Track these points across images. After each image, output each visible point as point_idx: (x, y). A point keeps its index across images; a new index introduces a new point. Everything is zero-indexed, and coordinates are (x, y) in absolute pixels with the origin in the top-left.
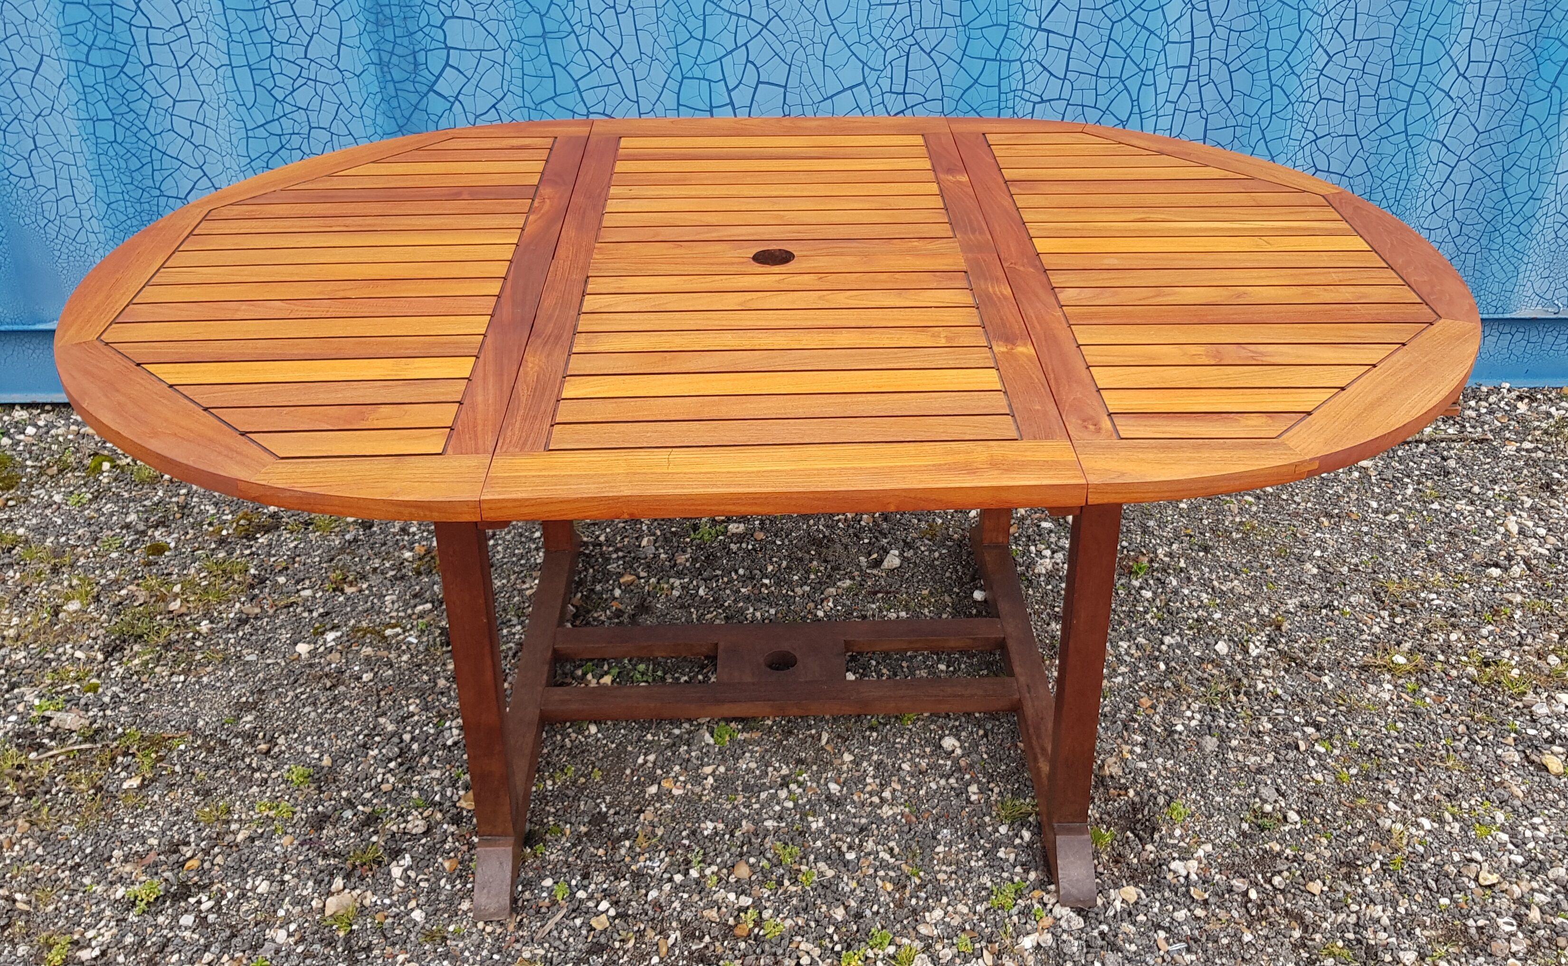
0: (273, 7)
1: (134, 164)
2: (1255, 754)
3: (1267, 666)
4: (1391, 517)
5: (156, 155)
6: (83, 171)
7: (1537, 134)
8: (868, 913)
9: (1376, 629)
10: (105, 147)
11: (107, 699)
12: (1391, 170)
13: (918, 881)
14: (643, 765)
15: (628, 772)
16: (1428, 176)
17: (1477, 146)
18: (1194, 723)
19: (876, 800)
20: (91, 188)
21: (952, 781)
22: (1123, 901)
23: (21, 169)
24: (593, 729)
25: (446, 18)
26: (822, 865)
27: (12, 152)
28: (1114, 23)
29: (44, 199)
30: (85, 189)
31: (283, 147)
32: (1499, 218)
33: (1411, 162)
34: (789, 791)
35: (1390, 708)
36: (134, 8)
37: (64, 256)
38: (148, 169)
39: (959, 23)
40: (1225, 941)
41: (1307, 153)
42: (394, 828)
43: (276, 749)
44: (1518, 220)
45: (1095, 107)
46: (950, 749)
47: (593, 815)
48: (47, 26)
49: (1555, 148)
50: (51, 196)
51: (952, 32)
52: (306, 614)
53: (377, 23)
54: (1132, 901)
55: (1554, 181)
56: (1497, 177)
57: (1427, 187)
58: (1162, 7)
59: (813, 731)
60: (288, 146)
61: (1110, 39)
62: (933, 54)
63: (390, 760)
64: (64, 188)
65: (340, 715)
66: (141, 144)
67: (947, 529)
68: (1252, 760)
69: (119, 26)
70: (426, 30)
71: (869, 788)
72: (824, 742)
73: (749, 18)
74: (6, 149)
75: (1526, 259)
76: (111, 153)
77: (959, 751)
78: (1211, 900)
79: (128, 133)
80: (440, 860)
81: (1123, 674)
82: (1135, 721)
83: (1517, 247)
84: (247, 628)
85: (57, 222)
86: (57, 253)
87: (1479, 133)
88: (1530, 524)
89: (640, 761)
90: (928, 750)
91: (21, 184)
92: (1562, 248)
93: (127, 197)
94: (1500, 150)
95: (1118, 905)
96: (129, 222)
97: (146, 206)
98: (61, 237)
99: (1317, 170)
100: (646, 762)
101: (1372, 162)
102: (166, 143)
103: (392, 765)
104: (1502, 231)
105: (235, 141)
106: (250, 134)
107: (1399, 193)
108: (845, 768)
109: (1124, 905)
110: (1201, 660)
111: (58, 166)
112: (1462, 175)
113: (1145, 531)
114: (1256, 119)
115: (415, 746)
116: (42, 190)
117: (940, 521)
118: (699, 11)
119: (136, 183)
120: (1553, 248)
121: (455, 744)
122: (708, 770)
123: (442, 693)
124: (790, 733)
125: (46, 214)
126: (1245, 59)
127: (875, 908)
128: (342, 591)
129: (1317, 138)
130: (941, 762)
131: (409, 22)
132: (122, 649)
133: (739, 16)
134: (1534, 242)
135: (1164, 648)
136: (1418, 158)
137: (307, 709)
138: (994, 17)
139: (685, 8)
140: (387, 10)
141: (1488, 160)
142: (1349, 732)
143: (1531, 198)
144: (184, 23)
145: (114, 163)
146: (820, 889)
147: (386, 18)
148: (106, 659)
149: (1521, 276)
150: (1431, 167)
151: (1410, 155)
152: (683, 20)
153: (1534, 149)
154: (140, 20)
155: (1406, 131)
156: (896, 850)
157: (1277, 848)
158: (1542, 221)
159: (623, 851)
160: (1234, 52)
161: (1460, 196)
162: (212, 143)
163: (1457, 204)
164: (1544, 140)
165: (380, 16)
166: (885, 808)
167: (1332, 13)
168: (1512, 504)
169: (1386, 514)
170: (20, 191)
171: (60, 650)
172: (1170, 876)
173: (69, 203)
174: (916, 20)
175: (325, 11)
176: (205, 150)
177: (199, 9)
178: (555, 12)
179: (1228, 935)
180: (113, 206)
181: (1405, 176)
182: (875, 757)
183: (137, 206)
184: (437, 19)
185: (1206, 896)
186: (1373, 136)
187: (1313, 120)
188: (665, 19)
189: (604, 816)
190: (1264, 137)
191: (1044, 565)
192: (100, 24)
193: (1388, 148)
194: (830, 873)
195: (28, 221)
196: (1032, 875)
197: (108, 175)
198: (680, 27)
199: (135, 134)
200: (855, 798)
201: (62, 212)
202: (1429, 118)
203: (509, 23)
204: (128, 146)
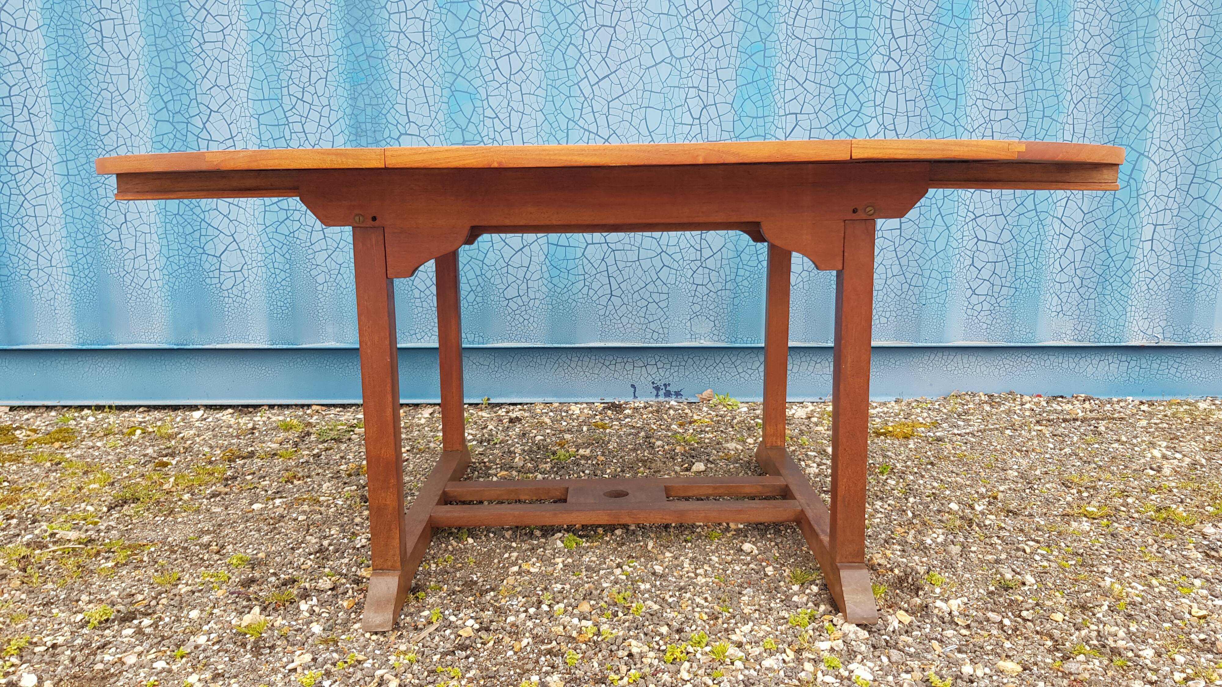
0: (291, 125)
1: (189, 230)
2: (991, 554)
3: (991, 514)
4: (1066, 450)
5: (204, 225)
6: (155, 237)
7: (1124, 212)
8: (687, 629)
9: (1069, 499)
10: (171, 218)
11: (102, 528)
12: (1028, 237)
13: (728, 615)
14: (507, 558)
15: (496, 561)
16: (1055, 242)
17: (1084, 223)
18: (940, 540)
19: (693, 575)
20: (158, 247)
21: (752, 566)
22: (900, 622)
23: (114, 235)
24: (470, 540)
25: (401, 134)
26: (649, 603)
27: (110, 223)
29: (126, 257)
30: (154, 248)
31: (288, 218)
32: (1107, 271)
33: (1041, 231)
34: (623, 571)
35: (1091, 534)
36: (201, 126)
37: (134, 298)
38: (197, 234)
39: (732, 136)
40: (989, 648)
41: (971, 228)
42: (307, 585)
43: (225, 551)
44: (1120, 273)
46: (749, 551)
47: (466, 582)
48: (145, 138)
49: (1138, 222)
50: (131, 255)
52: (263, 493)
53: (356, 134)
54: (907, 623)
55: (1141, 246)
56: (1102, 243)
57: (1055, 251)
58: (864, 124)
59: (642, 544)
60: (291, 218)
63: (310, 554)
64: (140, 250)
65: (277, 536)
66: (195, 217)
67: (739, 456)
68: (989, 557)
69: (191, 137)
70: (388, 140)
71: (686, 569)
72: (649, 548)
73: (597, 134)
74: (106, 221)
75: (1130, 302)
76: (175, 222)
77: (756, 552)
78: (973, 624)
79: (187, 209)
80: (340, 602)
81: (880, 518)
82: (893, 539)
83: (1123, 292)
84: (218, 498)
85: (132, 274)
86: (129, 296)
87: (1085, 214)
88: (1169, 453)
89: (506, 555)
90: (732, 552)
91: (112, 245)
92: (1154, 297)
93: (181, 253)
94: (1101, 224)
95: (896, 624)
96: (180, 271)
97: (193, 260)
98: (133, 284)
99: (978, 240)
100: (510, 557)
101: (1015, 231)
102: (212, 217)
103: (312, 557)
104: (1111, 281)
105: (256, 215)
106: (267, 208)
107: (1037, 253)
108: (667, 560)
109: (901, 626)
110: (939, 511)
111: (139, 234)
112: (1078, 243)
113: (885, 456)
114: (934, 201)
115: (331, 548)
116: (125, 251)
117: (733, 452)
118: (564, 127)
119: (188, 243)
120: (1148, 296)
121: (363, 547)
122: (559, 560)
123: (357, 525)
124: (623, 544)
125: (126, 268)
127: (694, 627)
128: (292, 483)
129: (976, 217)
130: (742, 557)
131: (377, 134)
132: (122, 506)
133: (590, 132)
134: (1134, 290)
135: (909, 504)
136: (1046, 228)
137: (253, 533)
138: (755, 130)
139: (555, 125)
140: (363, 126)
141: (1094, 232)
142: (1063, 545)
143: (1127, 257)
144: (232, 138)
145: (175, 229)
146: (648, 616)
147: (362, 131)
148: (109, 511)
149: (1128, 314)
150: (1055, 236)
151: (1040, 226)
152: (554, 133)
153: (1124, 222)
154: (204, 135)
155: (1036, 209)
156: (710, 599)
157: (1021, 598)
158: (1137, 274)
159: (488, 598)
161: (1078, 259)
162: (242, 219)
163: (1077, 264)
164: (1130, 216)
165: (359, 130)
166: (699, 578)
167: (977, 131)
168: (1152, 445)
169: (1061, 450)
170: (111, 250)
171: (76, 506)
172: (936, 611)
173: (142, 260)
174: (705, 136)
175: (324, 129)
176: (236, 223)
177: (243, 127)
178: (471, 127)
179: (991, 644)
180: (170, 259)
181: (1039, 241)
182: (691, 555)
183: (187, 260)
184: (396, 134)
185: (969, 622)
186: (1014, 213)
187: (972, 205)
188: (542, 133)
189: (476, 583)
190: (940, 213)
191: (813, 470)
192: (178, 135)
193: (1024, 221)
194: (656, 607)
195: (113, 271)
196: (822, 608)
197: (171, 238)
198: (552, 137)
199: (192, 210)
200: (675, 574)
201: (136, 266)
202: (1050, 200)
203: (442, 137)
204: (186, 217)
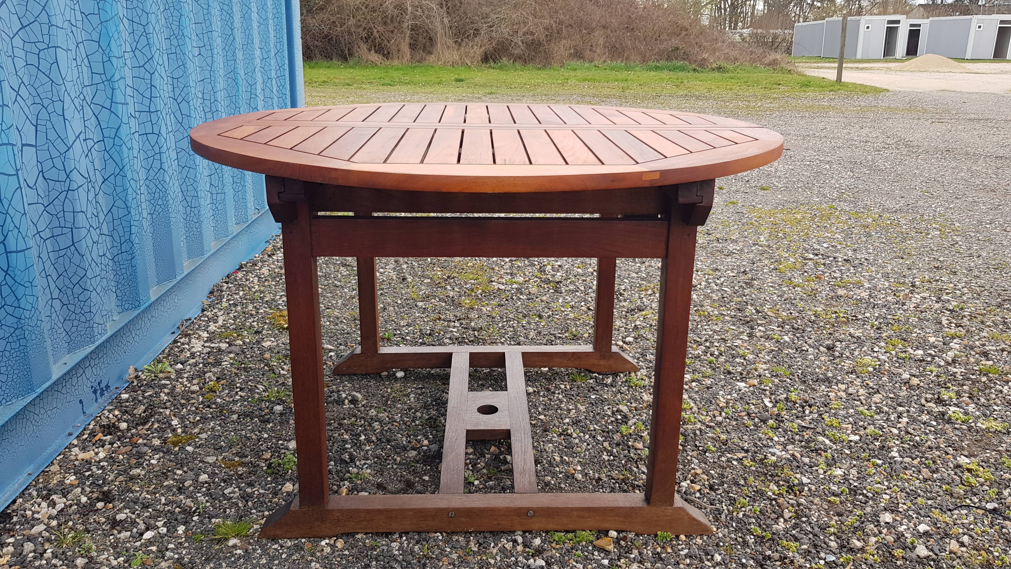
28: (151, 74)
45: (153, 133)
51: (101, 86)
61: (152, 86)
62: (92, 105)
126: (183, 95)
160: (177, 92)
